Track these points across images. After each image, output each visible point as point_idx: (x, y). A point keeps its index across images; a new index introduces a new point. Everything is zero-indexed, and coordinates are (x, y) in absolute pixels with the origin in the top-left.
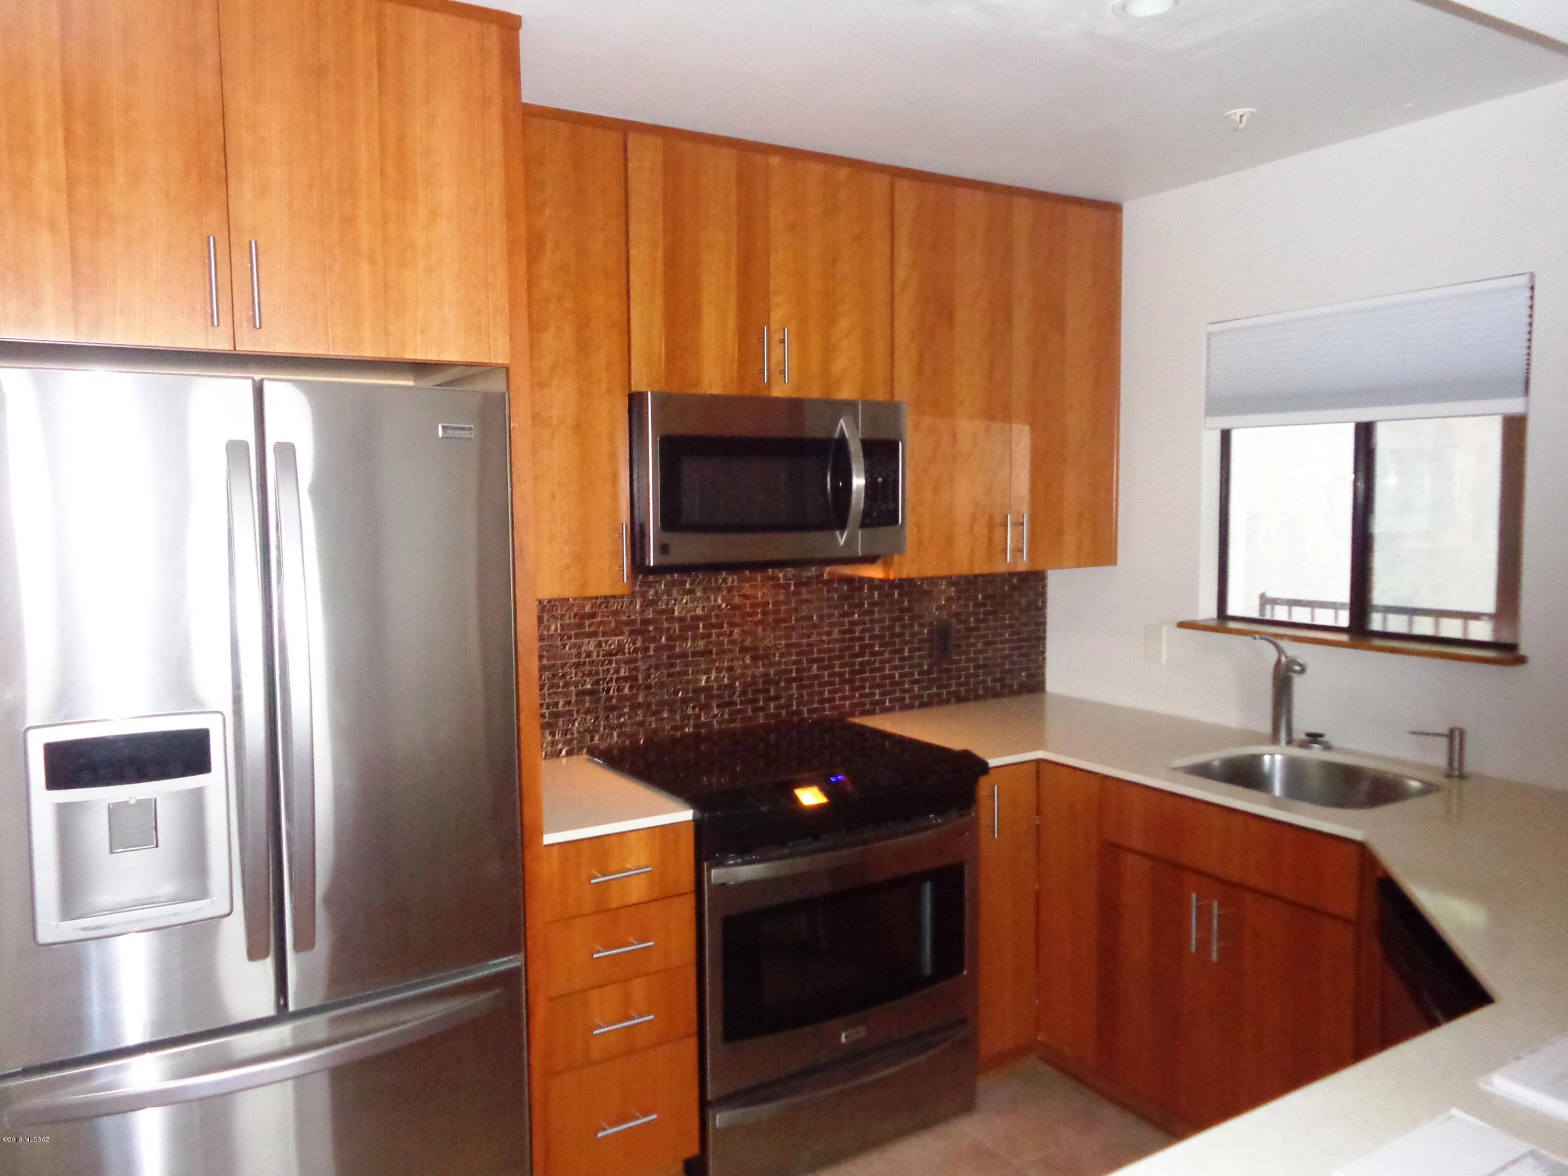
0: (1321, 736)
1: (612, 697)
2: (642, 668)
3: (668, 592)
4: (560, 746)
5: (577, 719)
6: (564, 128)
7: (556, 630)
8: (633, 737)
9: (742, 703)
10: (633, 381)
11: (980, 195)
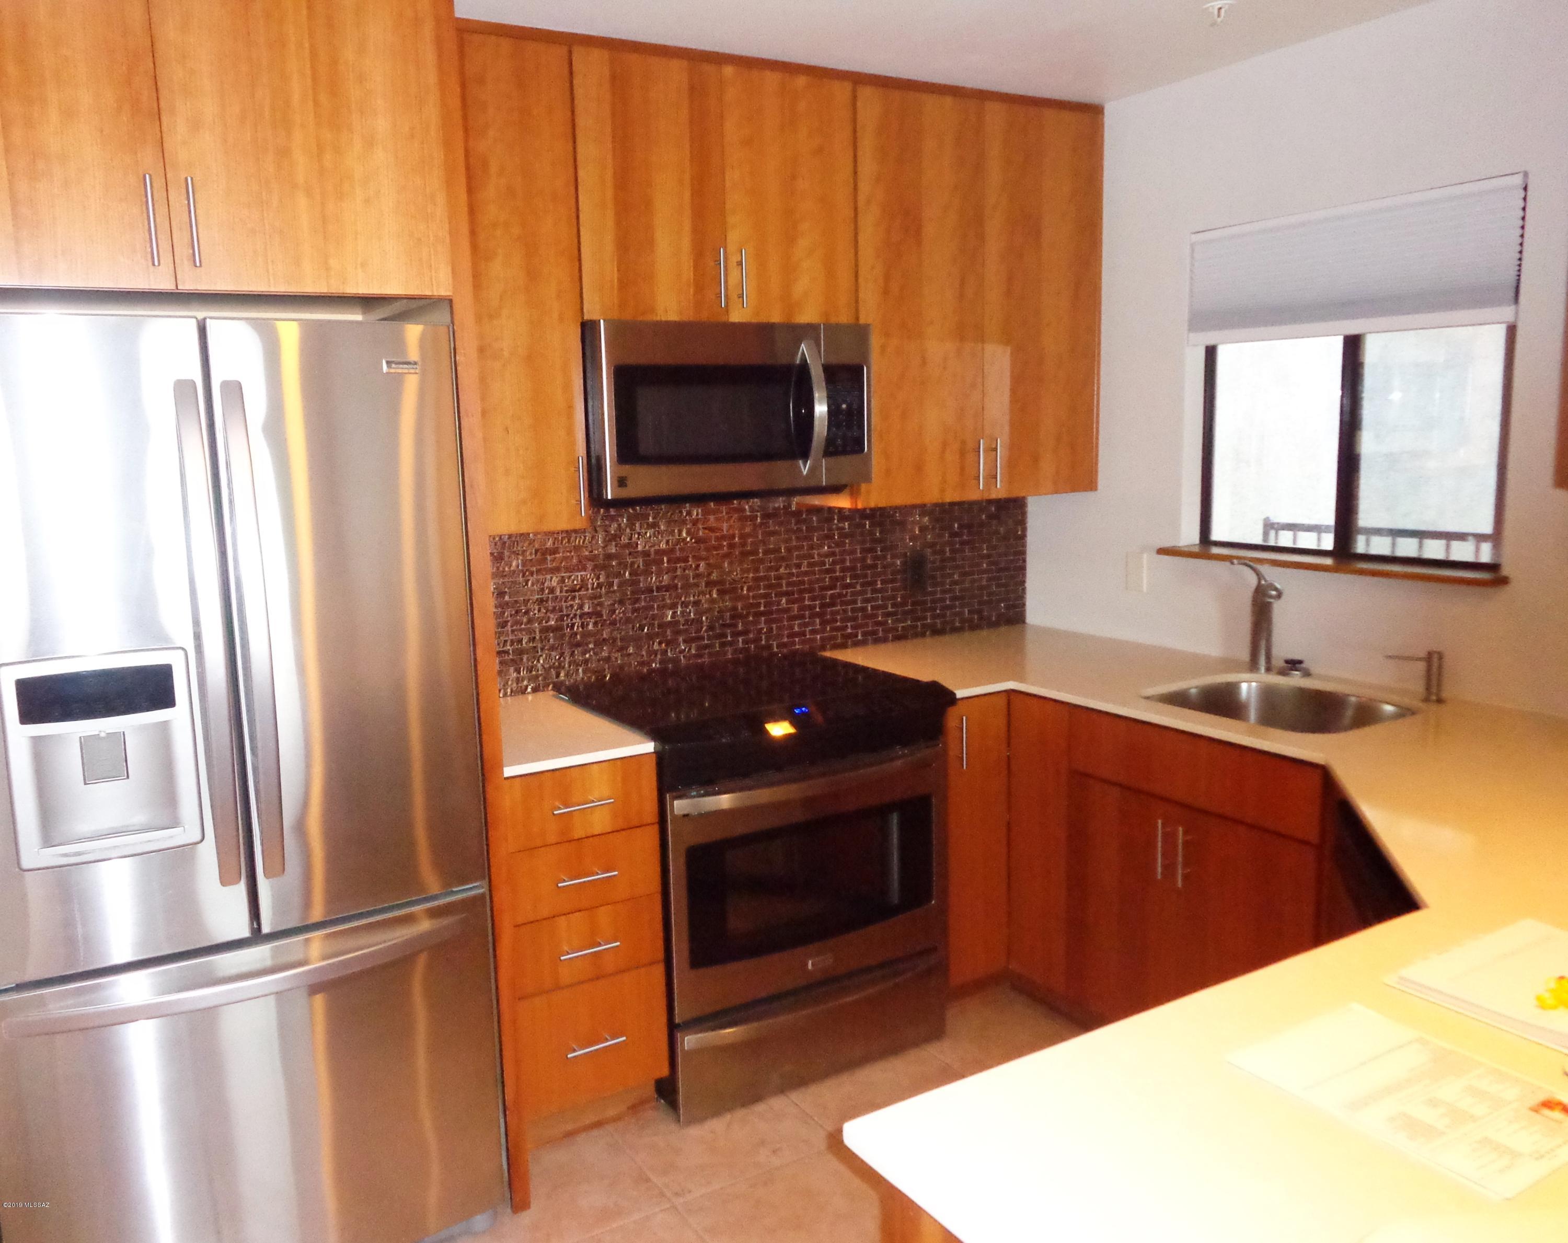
0: (1300, 662)
1: (576, 634)
2: (606, 604)
3: (631, 525)
4: (525, 683)
5: (541, 656)
6: (506, 45)
7: (518, 566)
8: (600, 674)
9: (709, 638)
10: (585, 310)
11: (948, 101)
